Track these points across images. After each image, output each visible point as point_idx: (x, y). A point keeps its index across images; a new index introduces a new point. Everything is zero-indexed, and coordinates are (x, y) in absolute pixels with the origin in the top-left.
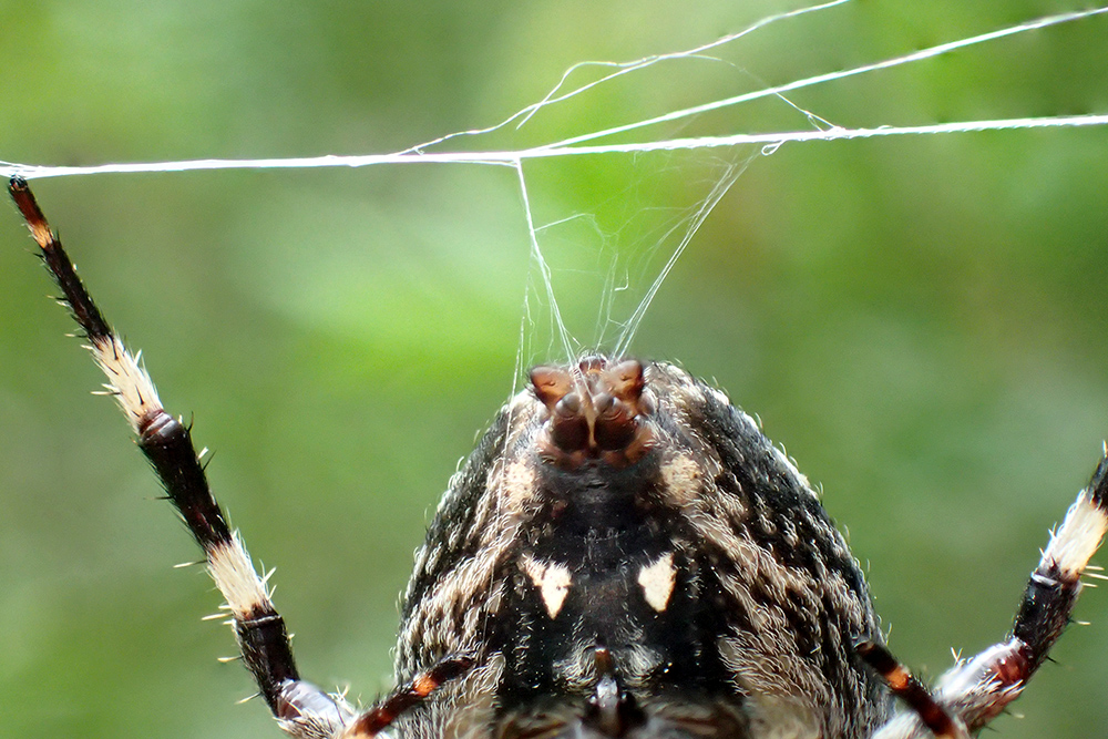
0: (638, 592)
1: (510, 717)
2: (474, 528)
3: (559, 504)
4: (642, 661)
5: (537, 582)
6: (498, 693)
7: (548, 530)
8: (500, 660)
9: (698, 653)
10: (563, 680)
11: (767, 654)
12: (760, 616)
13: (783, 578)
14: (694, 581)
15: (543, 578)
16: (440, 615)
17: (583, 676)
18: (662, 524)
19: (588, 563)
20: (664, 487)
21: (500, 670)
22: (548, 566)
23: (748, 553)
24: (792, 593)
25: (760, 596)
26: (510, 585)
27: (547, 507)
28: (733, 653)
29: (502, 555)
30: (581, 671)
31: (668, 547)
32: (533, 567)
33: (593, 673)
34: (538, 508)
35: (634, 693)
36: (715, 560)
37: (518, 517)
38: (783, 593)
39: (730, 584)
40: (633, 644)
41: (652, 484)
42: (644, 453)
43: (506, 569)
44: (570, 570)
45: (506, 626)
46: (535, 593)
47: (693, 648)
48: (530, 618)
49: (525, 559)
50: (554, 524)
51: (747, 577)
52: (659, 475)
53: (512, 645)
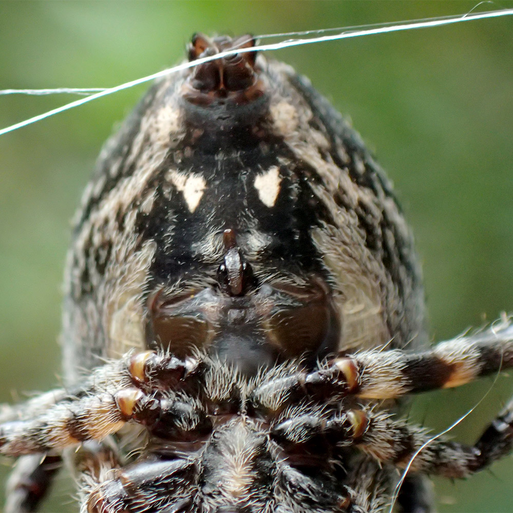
0: (254, 193)
1: (159, 288)
2: (131, 158)
3: (197, 133)
4: (257, 241)
5: (180, 188)
6: (151, 269)
7: (188, 152)
8: (152, 246)
9: (297, 237)
10: (200, 256)
11: (344, 243)
12: (340, 216)
13: (355, 194)
14: (295, 187)
15: (184, 184)
16: (106, 221)
17: (214, 252)
18: (272, 148)
19: (217, 173)
20: (272, 122)
21: (152, 252)
22: (188, 177)
23: (331, 172)
24: (361, 204)
25: (340, 202)
26: (160, 192)
27: (189, 135)
28: (321, 240)
29: (154, 172)
30: (213, 249)
31: (276, 163)
32: (177, 178)
33: (221, 251)
34: (181, 137)
35: (252, 265)
36: (308, 174)
37: (166, 146)
38: (355, 203)
39: (319, 191)
40: (251, 230)
41: (264, 119)
42: (258, 94)
43: (158, 180)
44: (205, 178)
45: (158, 221)
46: (178, 196)
47: (294, 233)
48: (175, 213)
49: (171, 173)
50: (193, 147)
51: (331, 188)
52: (268, 113)
53: (162, 233)
